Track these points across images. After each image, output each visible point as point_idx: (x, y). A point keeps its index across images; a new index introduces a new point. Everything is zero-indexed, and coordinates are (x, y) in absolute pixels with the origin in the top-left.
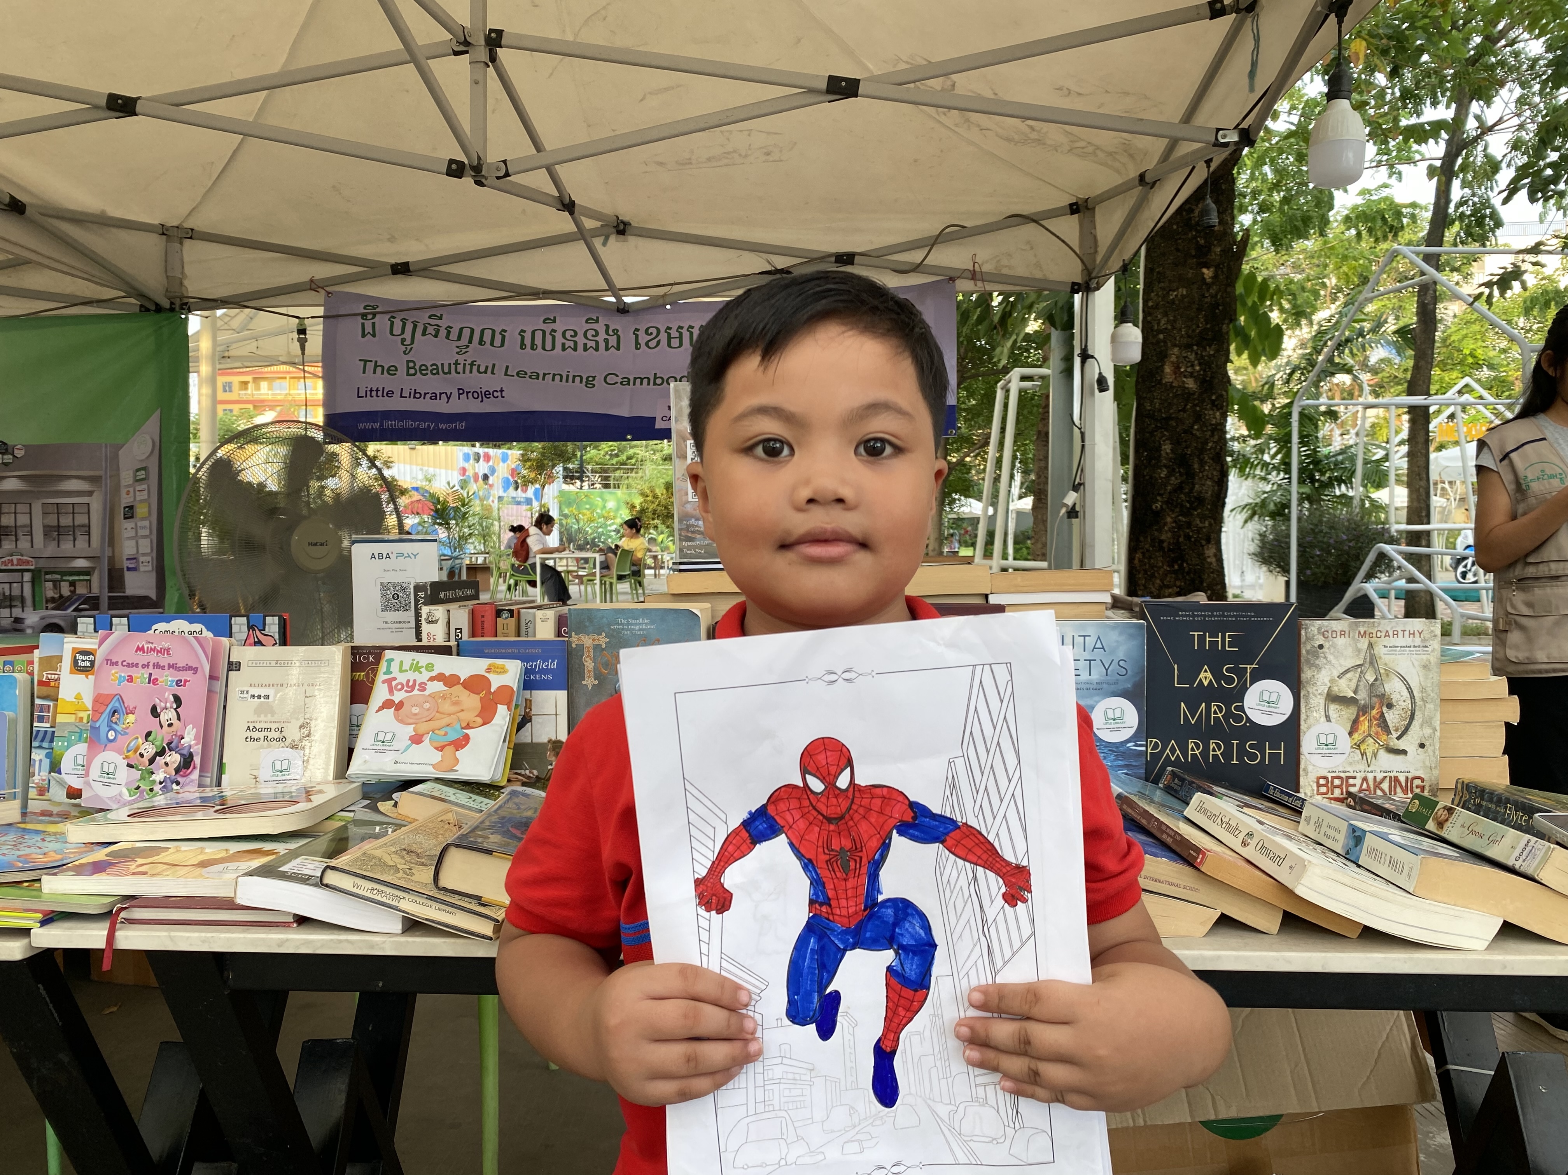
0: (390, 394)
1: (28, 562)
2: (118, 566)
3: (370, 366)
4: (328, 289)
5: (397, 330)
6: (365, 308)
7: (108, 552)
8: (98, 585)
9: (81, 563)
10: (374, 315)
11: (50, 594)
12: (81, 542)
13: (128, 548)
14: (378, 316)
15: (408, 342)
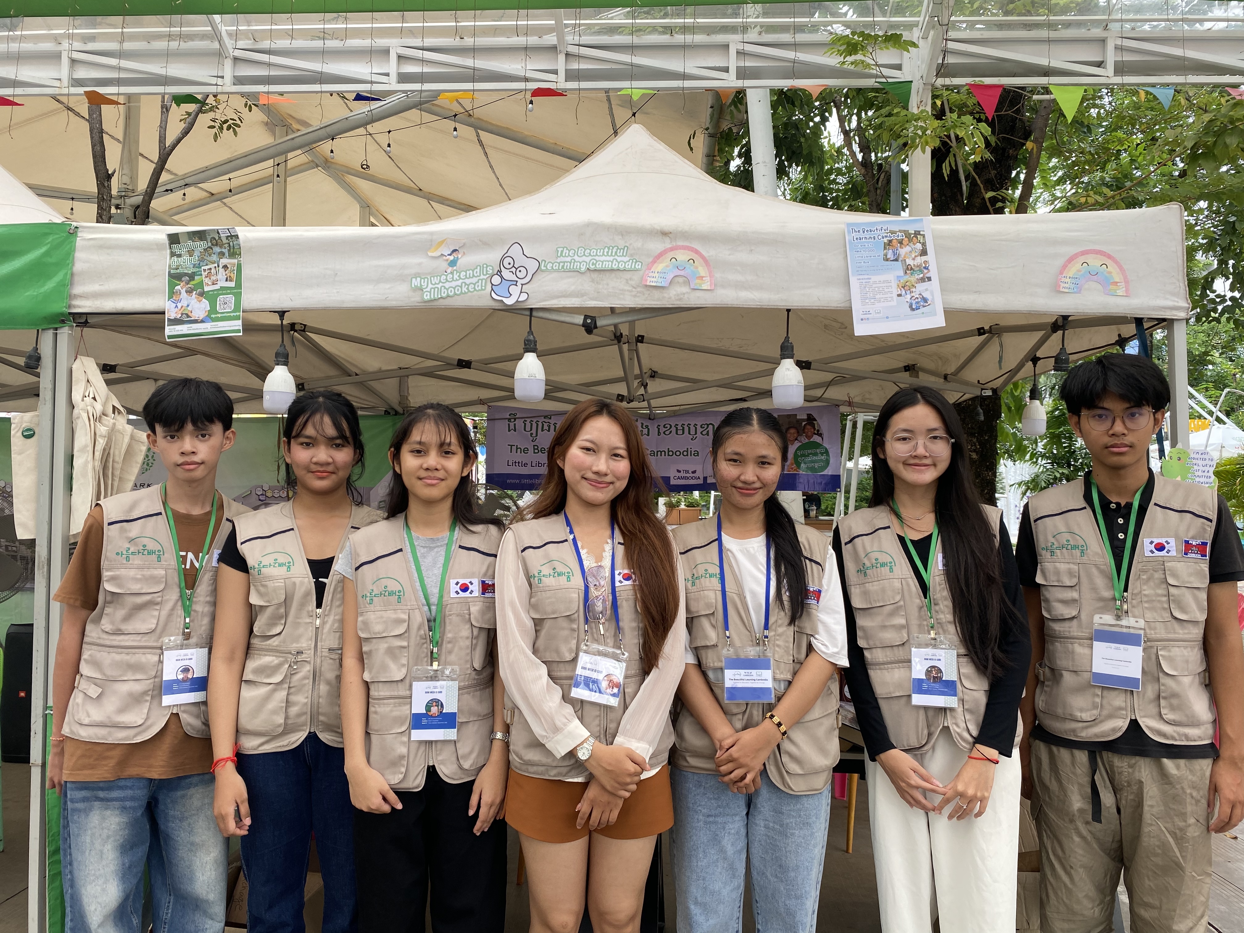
0: (525, 465)
3: (514, 448)
4: (488, 403)
5: (528, 428)
14: (515, 419)
15: (534, 435)
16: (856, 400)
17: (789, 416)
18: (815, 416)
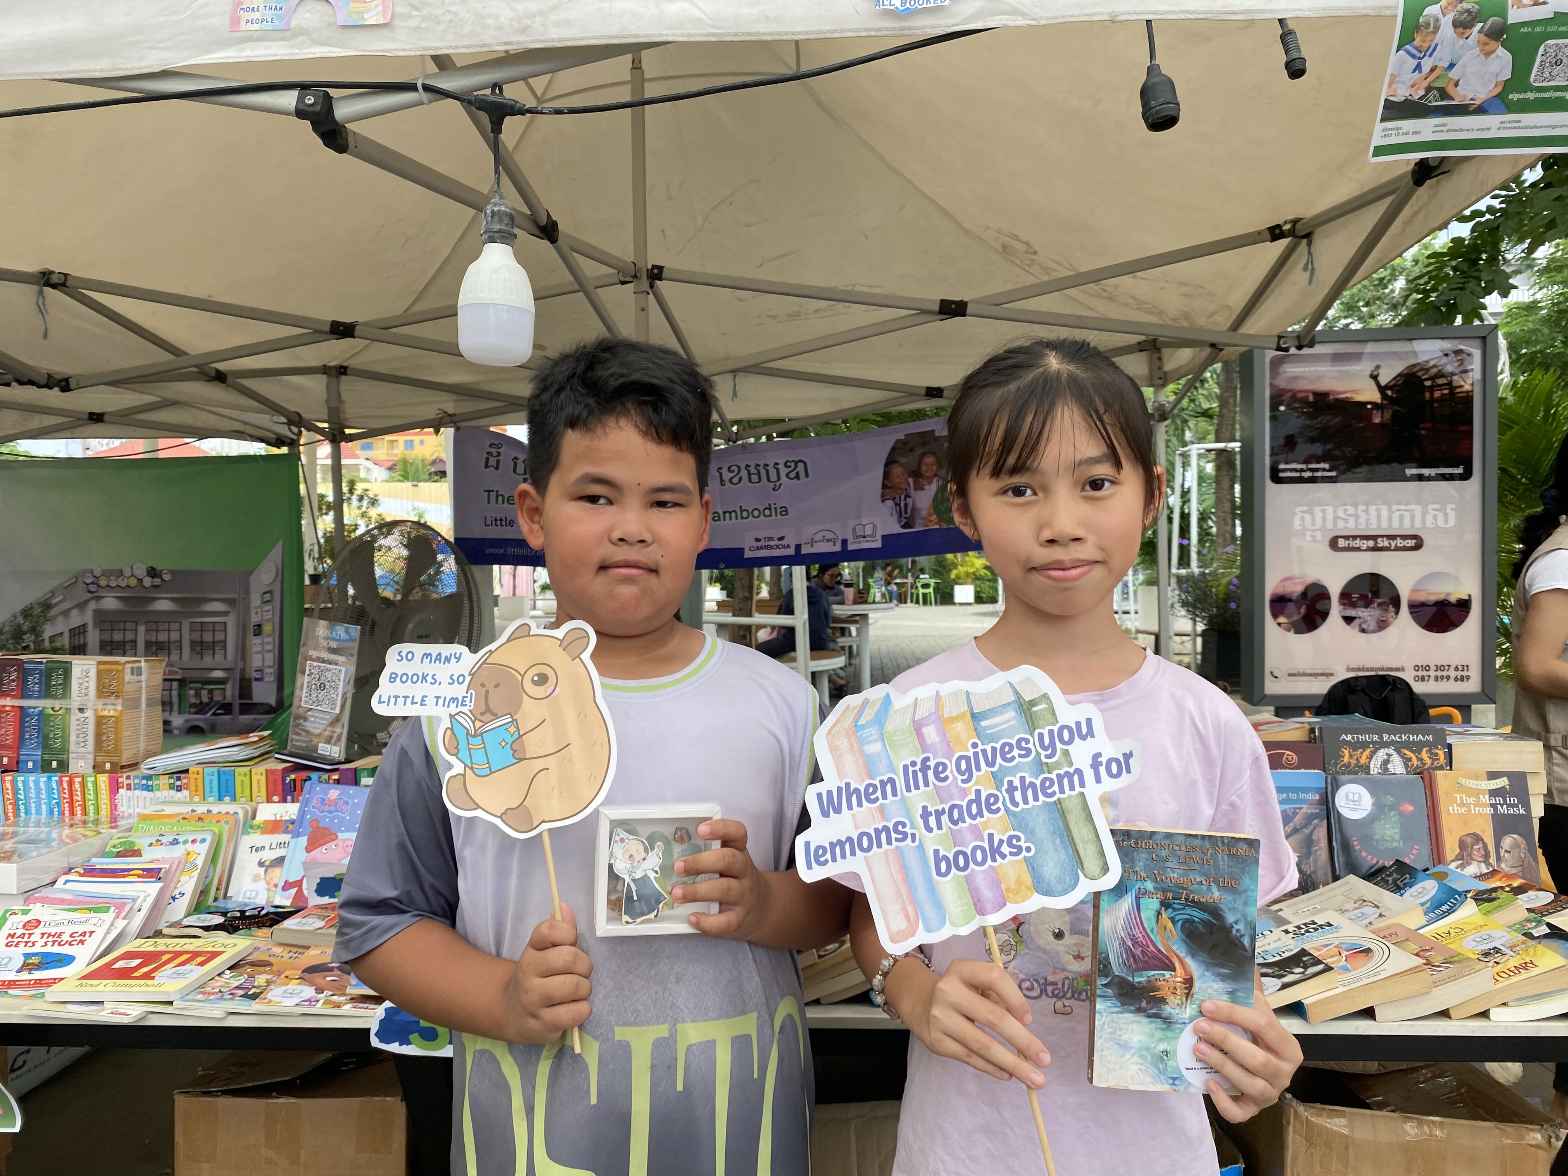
1: (176, 673)
2: (247, 676)
7: (240, 665)
8: (230, 692)
9: (218, 674)
11: (193, 700)
12: (219, 657)
13: (256, 661)
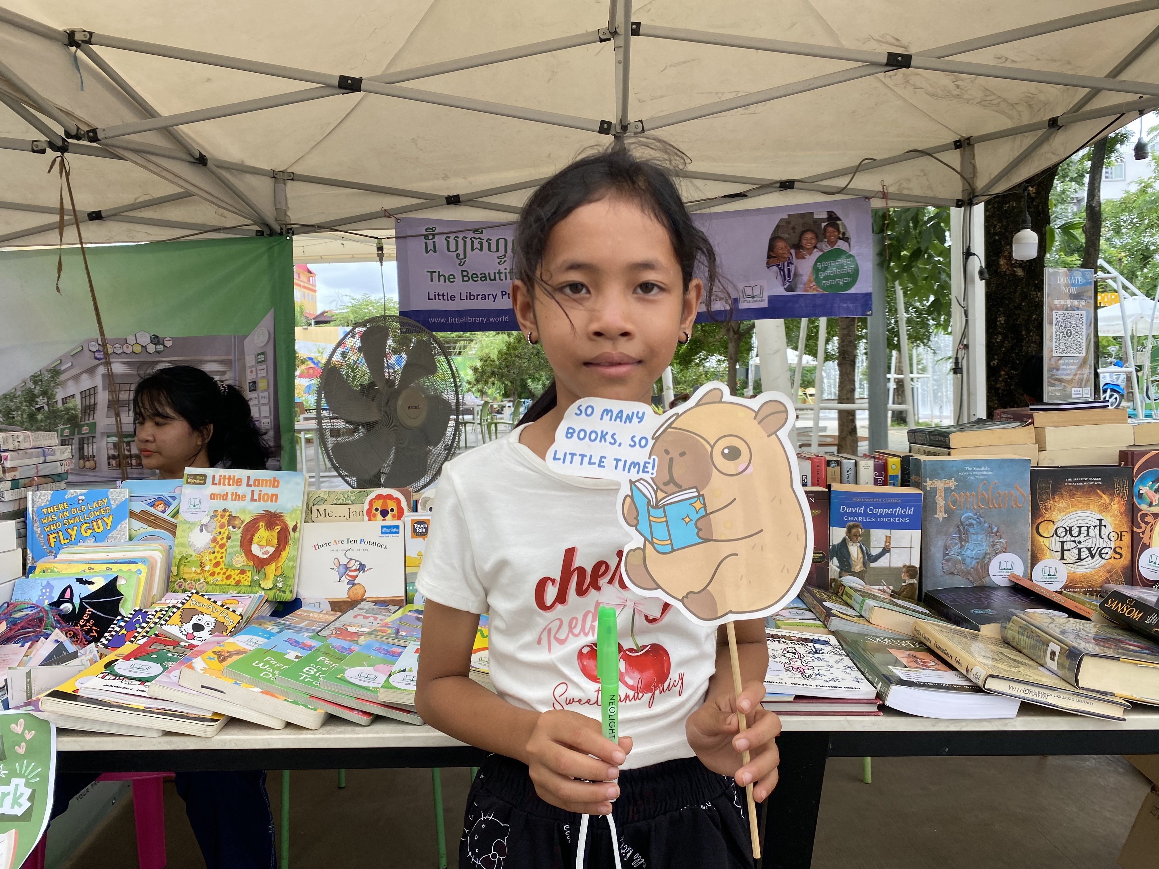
0: (452, 298)
3: (435, 276)
4: (397, 216)
5: (453, 248)
6: (426, 230)
10: (434, 235)
14: (436, 236)
15: (461, 257)
16: (891, 190)
17: (803, 215)
18: (839, 213)
